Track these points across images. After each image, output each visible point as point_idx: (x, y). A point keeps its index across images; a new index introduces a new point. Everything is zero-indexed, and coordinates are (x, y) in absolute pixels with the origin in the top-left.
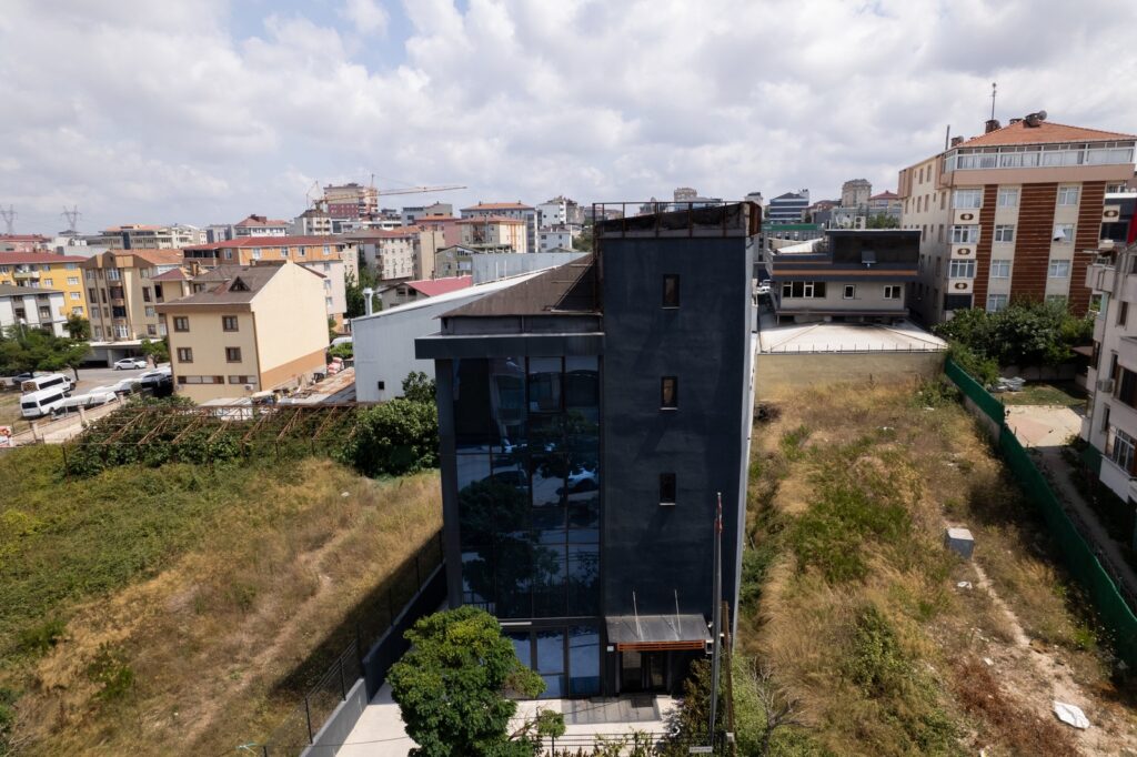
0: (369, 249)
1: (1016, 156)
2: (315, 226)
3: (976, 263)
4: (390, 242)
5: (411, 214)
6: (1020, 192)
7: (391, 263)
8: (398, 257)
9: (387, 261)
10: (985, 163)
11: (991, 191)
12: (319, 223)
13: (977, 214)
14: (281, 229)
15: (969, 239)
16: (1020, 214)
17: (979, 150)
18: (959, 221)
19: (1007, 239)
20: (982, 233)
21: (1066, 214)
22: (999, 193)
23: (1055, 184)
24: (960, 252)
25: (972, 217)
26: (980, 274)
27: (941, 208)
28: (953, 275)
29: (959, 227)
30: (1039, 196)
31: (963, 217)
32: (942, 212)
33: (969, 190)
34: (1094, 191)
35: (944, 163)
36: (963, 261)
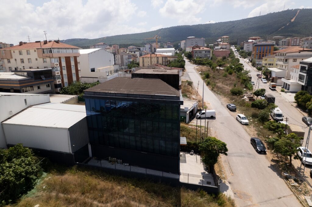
1: (62, 50)
10: (58, 52)
16: (66, 63)
17: (56, 48)
18: (55, 66)
19: (65, 69)
20: (60, 68)
21: (73, 63)
22: (61, 59)
23: (70, 57)
24: (57, 73)
25: (58, 65)
26: (62, 78)
27: (44, 63)
28: (57, 79)
29: (56, 67)
30: (68, 59)
31: (56, 65)
32: (45, 63)
33: (56, 58)
34: (75, 58)
35: (43, 51)
36: (58, 75)
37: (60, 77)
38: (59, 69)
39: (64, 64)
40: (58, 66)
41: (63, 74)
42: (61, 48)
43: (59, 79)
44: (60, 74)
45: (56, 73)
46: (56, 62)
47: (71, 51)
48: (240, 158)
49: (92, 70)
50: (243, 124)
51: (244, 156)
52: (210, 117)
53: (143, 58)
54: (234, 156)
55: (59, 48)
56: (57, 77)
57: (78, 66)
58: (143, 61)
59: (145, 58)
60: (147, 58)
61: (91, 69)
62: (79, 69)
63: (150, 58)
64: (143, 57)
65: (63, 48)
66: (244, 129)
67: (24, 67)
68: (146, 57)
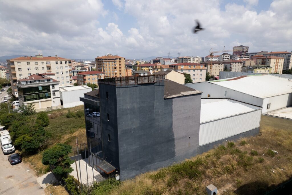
0: (228, 65)
2: (225, 57)
4: (235, 63)
5: (252, 54)
7: (234, 69)
8: (237, 68)
9: (233, 69)
12: (226, 57)
14: (217, 58)
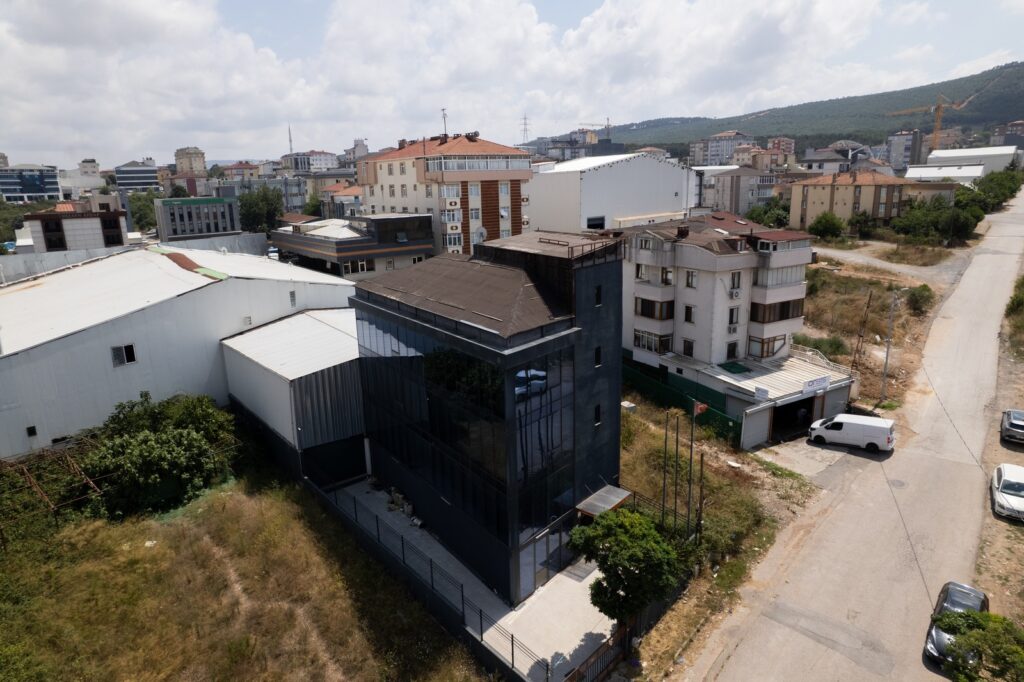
1: (475, 162)
3: (462, 236)
6: (480, 187)
10: (461, 167)
11: (465, 185)
13: (458, 201)
15: (456, 218)
16: (482, 201)
17: (455, 157)
18: (449, 207)
19: (477, 218)
20: (464, 214)
21: (505, 200)
22: (469, 187)
23: (497, 181)
24: (452, 228)
25: (456, 204)
26: (465, 242)
27: (427, 196)
28: (450, 243)
29: (449, 211)
30: (490, 189)
31: (451, 204)
32: (429, 199)
33: (452, 185)
34: (516, 186)
35: (427, 164)
36: (455, 234)
37: (459, 238)
38: (459, 215)
39: (475, 201)
40: (458, 206)
41: (471, 231)
42: (471, 157)
43: (455, 244)
44: (459, 230)
45: (449, 226)
46: (452, 196)
47: (502, 163)
48: (811, 643)
49: (592, 223)
50: (998, 516)
51: (832, 644)
52: (863, 444)
53: (804, 186)
54: (793, 627)
55: (464, 157)
56: (450, 239)
57: (523, 209)
58: (804, 200)
59: (811, 189)
60: (819, 189)
61: (589, 220)
62: (525, 217)
63: (828, 189)
64: (807, 186)
65: (478, 157)
66: (980, 537)
67: (373, 207)
68: (815, 186)
